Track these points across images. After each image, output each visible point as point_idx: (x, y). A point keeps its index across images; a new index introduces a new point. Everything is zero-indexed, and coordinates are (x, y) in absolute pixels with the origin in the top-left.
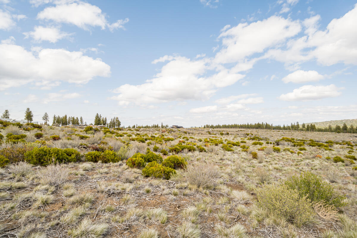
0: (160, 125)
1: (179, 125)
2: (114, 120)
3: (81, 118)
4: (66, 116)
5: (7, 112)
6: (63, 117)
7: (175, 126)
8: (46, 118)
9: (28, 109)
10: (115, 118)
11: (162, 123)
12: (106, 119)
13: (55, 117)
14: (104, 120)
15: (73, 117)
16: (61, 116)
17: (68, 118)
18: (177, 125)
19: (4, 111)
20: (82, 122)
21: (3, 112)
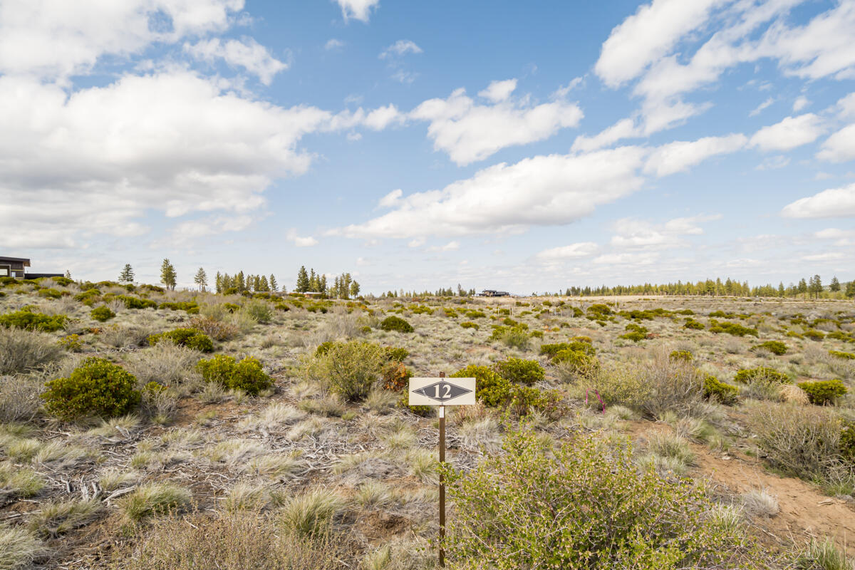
0: (455, 291)
1: (499, 290)
2: (342, 281)
3: (272, 278)
4: (241, 275)
5: (128, 268)
6: (236, 276)
7: (490, 292)
8: (201, 278)
9: (166, 262)
10: (345, 275)
11: (459, 285)
12: (324, 278)
13: (218, 277)
14: (320, 280)
15: (256, 276)
16: (232, 274)
17: (245, 278)
18: (493, 290)
19: (124, 267)
20: (274, 286)
21: (122, 269)
